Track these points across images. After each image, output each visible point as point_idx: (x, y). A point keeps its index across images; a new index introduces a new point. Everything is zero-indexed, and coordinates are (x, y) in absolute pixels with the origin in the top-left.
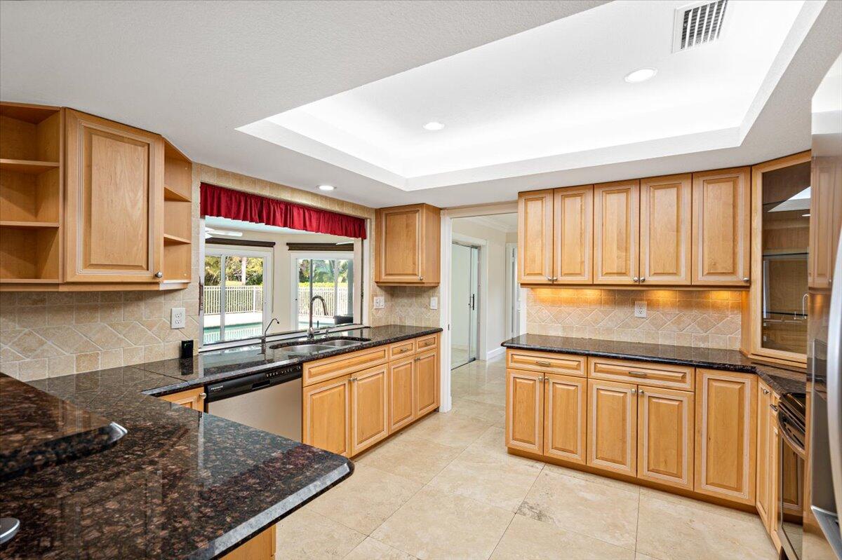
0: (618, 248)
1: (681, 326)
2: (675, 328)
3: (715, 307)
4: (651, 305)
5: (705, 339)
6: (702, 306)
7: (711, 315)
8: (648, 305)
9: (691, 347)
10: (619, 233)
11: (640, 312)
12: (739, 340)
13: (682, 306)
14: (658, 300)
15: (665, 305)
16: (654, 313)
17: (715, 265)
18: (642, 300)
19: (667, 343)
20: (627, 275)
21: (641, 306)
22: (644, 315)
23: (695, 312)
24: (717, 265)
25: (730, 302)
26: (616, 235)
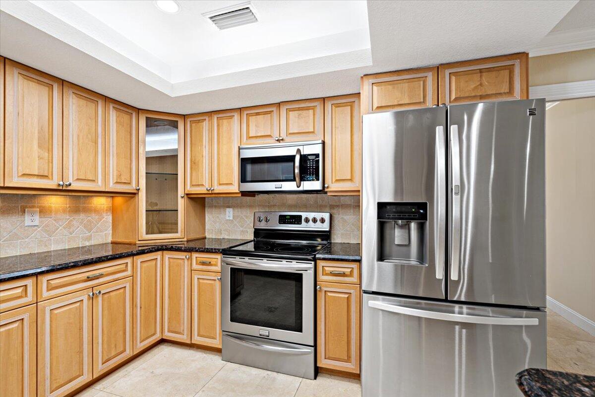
0: (40, 146)
1: (71, 230)
2: (65, 232)
3: (96, 211)
4: (43, 211)
5: (89, 238)
6: (87, 210)
7: (94, 217)
8: (41, 212)
9: (79, 247)
10: (41, 131)
11: (30, 219)
12: (111, 234)
13: (72, 212)
14: (51, 207)
15: (57, 211)
16: (47, 221)
17: (120, 176)
18: (33, 207)
19: (59, 248)
20: (49, 179)
21: (32, 214)
22: (36, 223)
23: (82, 216)
24: (122, 176)
25: (105, 206)
26: (36, 132)
